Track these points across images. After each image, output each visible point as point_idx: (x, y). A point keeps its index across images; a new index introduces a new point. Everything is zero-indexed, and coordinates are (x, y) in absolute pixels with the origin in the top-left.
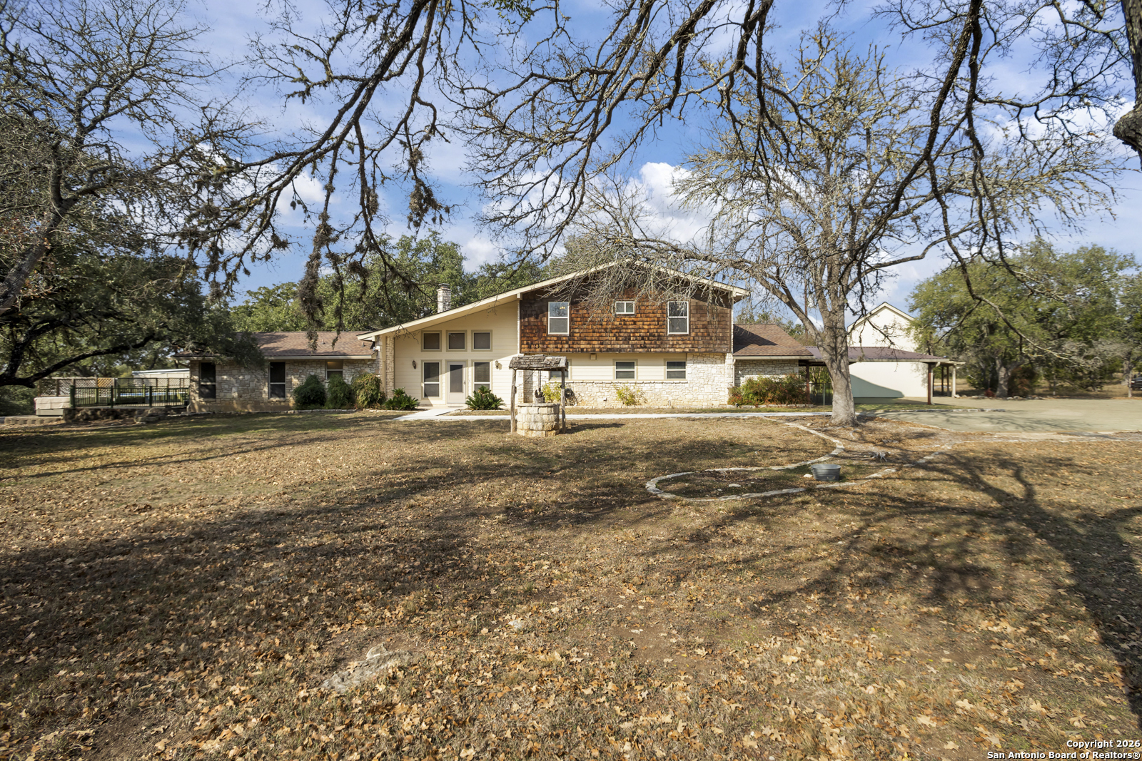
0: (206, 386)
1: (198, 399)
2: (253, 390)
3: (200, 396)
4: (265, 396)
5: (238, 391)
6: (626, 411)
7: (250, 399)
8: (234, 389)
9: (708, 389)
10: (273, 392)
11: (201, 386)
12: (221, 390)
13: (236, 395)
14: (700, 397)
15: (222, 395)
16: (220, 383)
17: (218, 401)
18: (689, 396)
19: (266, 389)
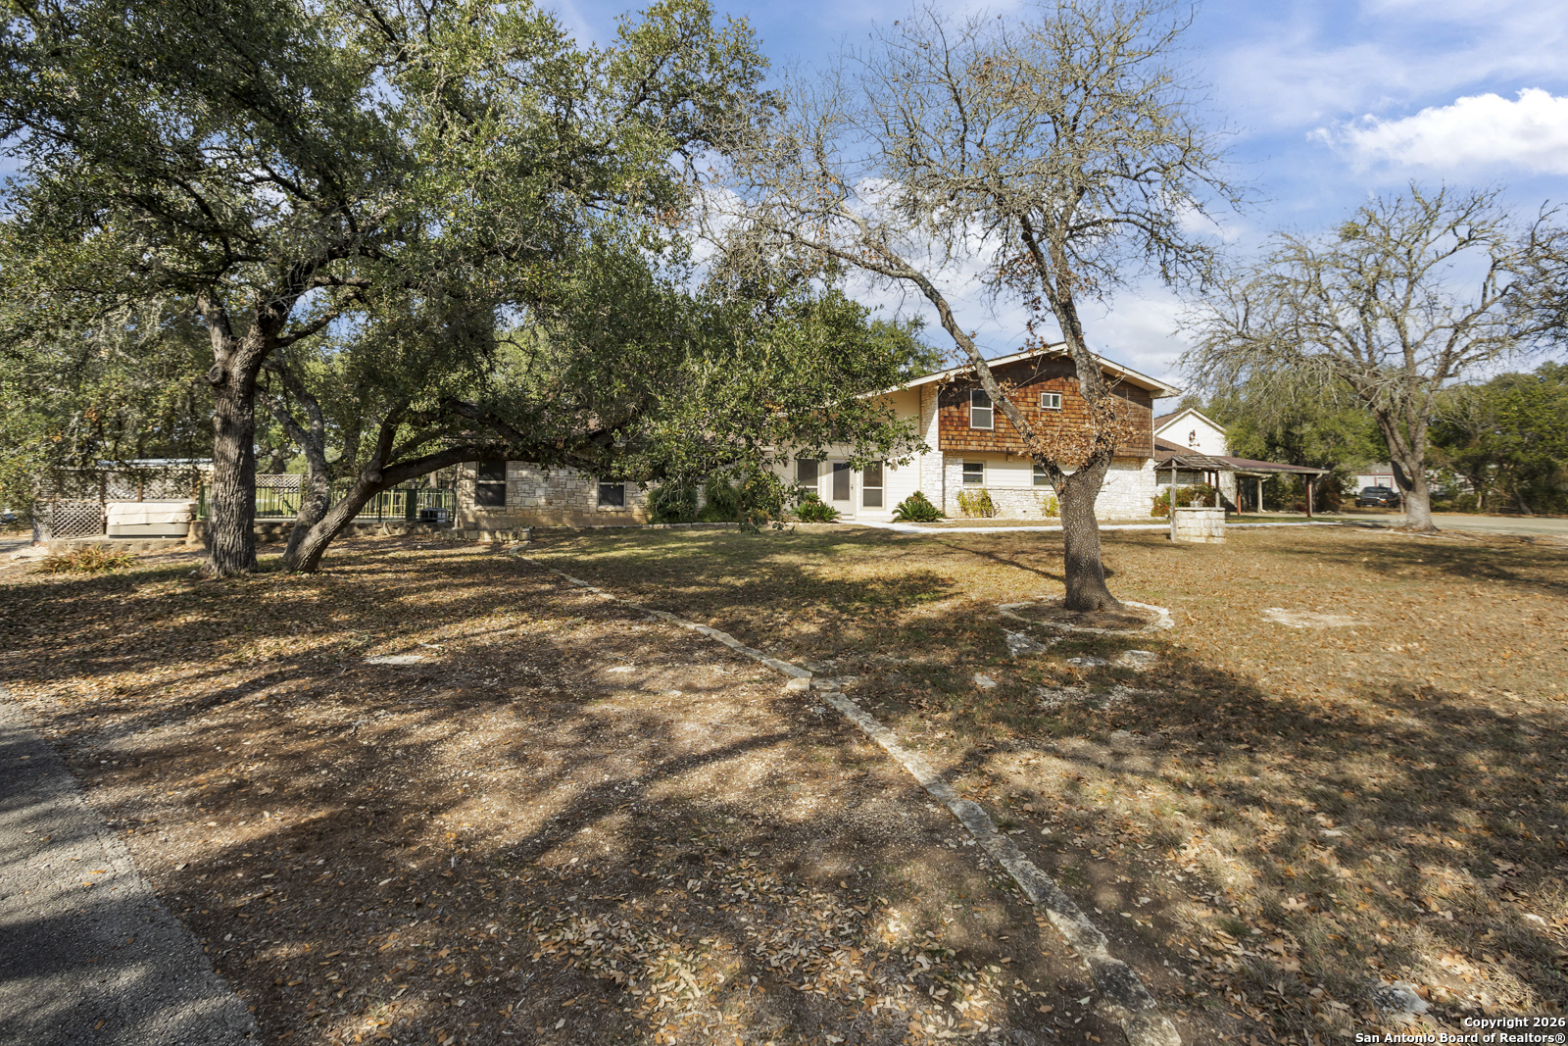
0: (488, 487)
1: (473, 507)
2: (572, 494)
3: (477, 502)
4: (593, 503)
5: (547, 495)
6: (1046, 523)
7: (566, 508)
8: (539, 492)
9: (1125, 499)
10: (603, 498)
11: (479, 487)
12: (516, 493)
13: (542, 501)
14: (1118, 508)
15: (517, 500)
16: (514, 482)
17: (510, 510)
18: (1108, 507)
19: (594, 493)
